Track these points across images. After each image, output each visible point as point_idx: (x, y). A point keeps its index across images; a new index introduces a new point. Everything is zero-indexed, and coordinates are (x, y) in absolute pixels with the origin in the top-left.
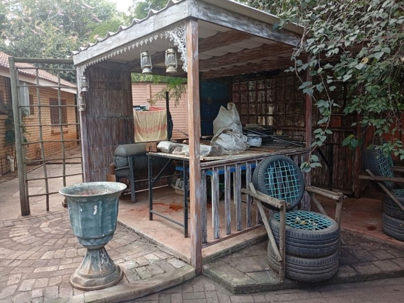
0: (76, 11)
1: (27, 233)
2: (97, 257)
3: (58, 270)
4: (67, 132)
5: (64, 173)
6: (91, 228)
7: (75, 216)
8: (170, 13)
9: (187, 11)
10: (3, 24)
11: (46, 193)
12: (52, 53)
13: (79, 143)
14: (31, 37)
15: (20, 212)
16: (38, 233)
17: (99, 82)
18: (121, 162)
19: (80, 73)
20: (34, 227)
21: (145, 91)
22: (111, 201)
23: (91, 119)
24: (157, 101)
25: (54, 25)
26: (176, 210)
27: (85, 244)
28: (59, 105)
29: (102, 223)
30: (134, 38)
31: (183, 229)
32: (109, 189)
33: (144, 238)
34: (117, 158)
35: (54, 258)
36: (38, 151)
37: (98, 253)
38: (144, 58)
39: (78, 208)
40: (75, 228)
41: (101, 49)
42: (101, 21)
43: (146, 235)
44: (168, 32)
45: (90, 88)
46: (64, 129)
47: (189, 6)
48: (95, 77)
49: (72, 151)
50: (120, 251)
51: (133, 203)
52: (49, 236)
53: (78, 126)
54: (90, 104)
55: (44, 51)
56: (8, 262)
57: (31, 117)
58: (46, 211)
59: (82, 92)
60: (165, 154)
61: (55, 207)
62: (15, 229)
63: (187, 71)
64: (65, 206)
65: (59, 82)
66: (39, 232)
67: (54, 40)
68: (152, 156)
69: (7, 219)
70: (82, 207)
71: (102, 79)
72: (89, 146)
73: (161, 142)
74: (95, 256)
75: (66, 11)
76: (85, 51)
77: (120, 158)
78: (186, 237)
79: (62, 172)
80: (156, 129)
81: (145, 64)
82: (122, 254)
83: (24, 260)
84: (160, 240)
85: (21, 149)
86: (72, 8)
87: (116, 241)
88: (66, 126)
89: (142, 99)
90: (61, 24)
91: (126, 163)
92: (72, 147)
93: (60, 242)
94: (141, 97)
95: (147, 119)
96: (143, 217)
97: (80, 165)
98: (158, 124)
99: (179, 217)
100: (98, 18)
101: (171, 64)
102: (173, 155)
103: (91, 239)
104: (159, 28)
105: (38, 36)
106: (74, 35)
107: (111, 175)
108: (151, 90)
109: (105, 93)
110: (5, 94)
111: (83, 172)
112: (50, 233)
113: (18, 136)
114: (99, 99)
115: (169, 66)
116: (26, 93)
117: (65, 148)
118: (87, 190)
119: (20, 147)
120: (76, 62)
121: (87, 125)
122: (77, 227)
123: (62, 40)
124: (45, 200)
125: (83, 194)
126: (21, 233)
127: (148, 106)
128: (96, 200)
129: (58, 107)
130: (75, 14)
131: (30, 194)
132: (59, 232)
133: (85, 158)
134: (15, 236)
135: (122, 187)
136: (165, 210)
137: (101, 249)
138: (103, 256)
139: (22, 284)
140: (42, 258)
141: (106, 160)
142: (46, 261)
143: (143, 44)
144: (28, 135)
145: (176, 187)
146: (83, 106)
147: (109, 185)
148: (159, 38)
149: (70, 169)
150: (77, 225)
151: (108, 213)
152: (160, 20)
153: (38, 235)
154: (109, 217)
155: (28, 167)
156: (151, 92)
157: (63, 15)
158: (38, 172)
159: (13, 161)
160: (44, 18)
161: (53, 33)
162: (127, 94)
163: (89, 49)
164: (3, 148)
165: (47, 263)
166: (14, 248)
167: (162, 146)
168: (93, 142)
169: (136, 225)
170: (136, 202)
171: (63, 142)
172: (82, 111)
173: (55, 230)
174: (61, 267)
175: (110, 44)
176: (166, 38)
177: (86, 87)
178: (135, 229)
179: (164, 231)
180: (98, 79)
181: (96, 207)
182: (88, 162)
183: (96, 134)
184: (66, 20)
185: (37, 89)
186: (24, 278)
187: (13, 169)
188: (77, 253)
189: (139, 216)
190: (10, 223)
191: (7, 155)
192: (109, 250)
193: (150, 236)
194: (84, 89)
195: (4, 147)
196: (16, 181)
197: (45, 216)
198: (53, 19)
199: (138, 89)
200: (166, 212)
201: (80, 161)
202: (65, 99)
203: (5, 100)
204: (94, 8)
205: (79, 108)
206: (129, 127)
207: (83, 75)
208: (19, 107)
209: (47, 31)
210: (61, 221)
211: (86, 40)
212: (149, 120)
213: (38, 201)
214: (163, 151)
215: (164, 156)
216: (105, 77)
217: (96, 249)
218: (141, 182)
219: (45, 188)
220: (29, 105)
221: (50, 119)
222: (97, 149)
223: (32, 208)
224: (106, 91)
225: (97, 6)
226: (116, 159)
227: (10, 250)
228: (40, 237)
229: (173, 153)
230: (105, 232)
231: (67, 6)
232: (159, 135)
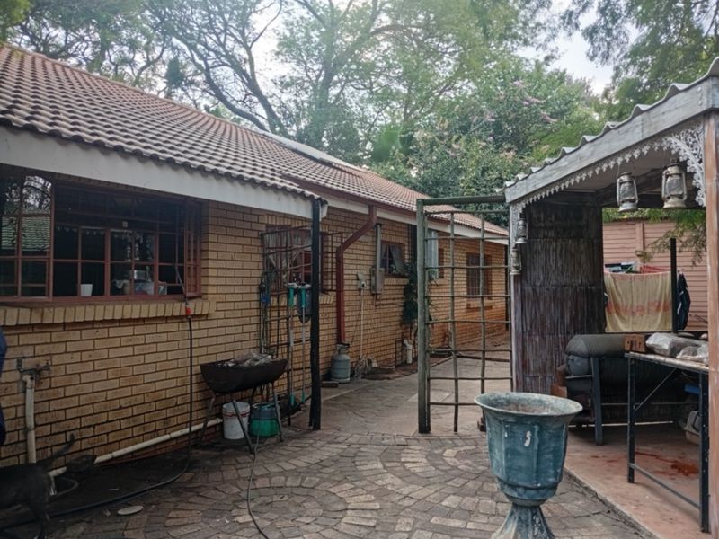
0: (514, 111)
1: (425, 460)
2: (527, 520)
3: (465, 528)
4: (491, 307)
5: (483, 374)
6: (520, 469)
7: (496, 443)
8: (673, 107)
9: (705, 100)
10: (411, 148)
11: (454, 402)
12: (475, 183)
13: (508, 326)
14: (445, 162)
15: (417, 427)
16: (441, 465)
17: (545, 228)
18: (578, 364)
19: (515, 215)
20: (435, 454)
21: (633, 236)
22: (554, 429)
23: (529, 289)
24: (656, 255)
25: (480, 138)
26: (687, 474)
27: (508, 493)
28: (481, 266)
29: (538, 463)
30: (606, 154)
31: (698, 512)
32: (552, 408)
33: (615, 512)
34: (571, 357)
35: (460, 509)
36: (446, 336)
37: (530, 514)
38: (623, 185)
39: (501, 431)
40: (495, 462)
41: (551, 176)
42: (556, 120)
43: (618, 506)
44: (669, 139)
45: (529, 238)
46: (487, 302)
47: (708, 92)
48: (539, 219)
49: (498, 339)
50: (568, 524)
51: (598, 444)
52: (454, 471)
53: (508, 299)
54: (528, 264)
55: (463, 181)
56: (398, 498)
57: (439, 282)
58: (452, 433)
59: (516, 245)
60: (662, 359)
61: (467, 427)
62: (409, 451)
63: (705, 205)
64: (483, 429)
65: (483, 227)
66: (441, 462)
67: (478, 162)
68: (635, 360)
69: (400, 433)
70: (507, 429)
71: (551, 221)
72: (523, 333)
73: (654, 335)
74: (523, 518)
75: (498, 113)
76: (525, 181)
77: (576, 358)
78: (703, 531)
79: (480, 373)
80: (653, 308)
81: (625, 196)
82: (572, 531)
83: (419, 500)
84: (646, 522)
85: (425, 330)
86: (508, 107)
87: (563, 504)
88: (490, 298)
89: (626, 250)
90: (490, 135)
91: (586, 368)
92: (497, 332)
93: (470, 485)
94: (624, 248)
95: (634, 290)
96: (616, 473)
97: (508, 364)
98: (657, 298)
99: (691, 488)
100: (551, 117)
101: (673, 193)
102: (677, 362)
103: (519, 486)
104: (651, 134)
105: (456, 158)
106: (509, 150)
107: (560, 388)
108: (644, 233)
109: (554, 244)
110: (406, 248)
111: (512, 375)
112: (456, 468)
113: (421, 311)
114: (543, 255)
115: (669, 198)
116: (434, 246)
117: (486, 333)
118: (517, 404)
119: (423, 328)
120: (509, 199)
121: (523, 298)
122: (498, 461)
123: (491, 161)
124: (453, 415)
125: (510, 409)
126: (416, 458)
127: (637, 264)
128: (529, 423)
129: (478, 269)
130: (513, 116)
131: (432, 401)
132: (471, 469)
133: (517, 352)
134: (408, 462)
135: (574, 407)
136: (661, 470)
137: (535, 509)
138: (537, 522)
139: (415, 534)
140: (445, 503)
141: (552, 360)
142: (448, 510)
143: (622, 162)
144: (434, 310)
145: (687, 428)
146: (517, 268)
147: (552, 401)
148: (651, 150)
149: (493, 369)
150: (498, 458)
151: (548, 448)
152: (654, 120)
153: (440, 467)
154: (550, 456)
155: (432, 360)
156: (644, 238)
157: (494, 120)
158: (444, 368)
159: (410, 347)
160: (465, 129)
161: (477, 151)
162: (593, 246)
163: (531, 176)
164: (399, 327)
165: (449, 513)
166: (406, 479)
167: (656, 343)
168: (531, 327)
169: (601, 485)
170: (603, 443)
171: (484, 323)
172: (515, 276)
173: (465, 464)
174: (470, 526)
175: (566, 166)
176: (665, 148)
177: (524, 237)
178: (598, 493)
179: (657, 509)
180: (544, 222)
181: (529, 434)
182: (520, 359)
183: (536, 313)
184: (497, 127)
185: (451, 242)
186: (417, 526)
187: (410, 361)
188: (496, 508)
189: (609, 470)
190: (402, 440)
191: (403, 338)
192: (550, 518)
193: (627, 510)
194: (520, 241)
195: (401, 325)
196: (415, 378)
197: (451, 440)
198: (478, 130)
199: (619, 232)
200: (664, 473)
201: (509, 358)
202: (489, 253)
203: (407, 257)
204: (543, 101)
205: (510, 271)
206: (596, 303)
207: (519, 218)
208: (425, 269)
209: (468, 150)
210: (474, 453)
211: (528, 155)
212: (638, 290)
213: (443, 414)
214: (657, 352)
215: (659, 362)
216: (556, 218)
217: (528, 507)
218: (616, 407)
219: (454, 395)
220: (437, 266)
221: (466, 286)
222: (537, 339)
223: (434, 422)
224: (556, 241)
225: (549, 97)
226: (568, 360)
227: (399, 480)
228: (442, 471)
229: (678, 357)
230: (542, 479)
231: (501, 106)
232: (659, 321)
